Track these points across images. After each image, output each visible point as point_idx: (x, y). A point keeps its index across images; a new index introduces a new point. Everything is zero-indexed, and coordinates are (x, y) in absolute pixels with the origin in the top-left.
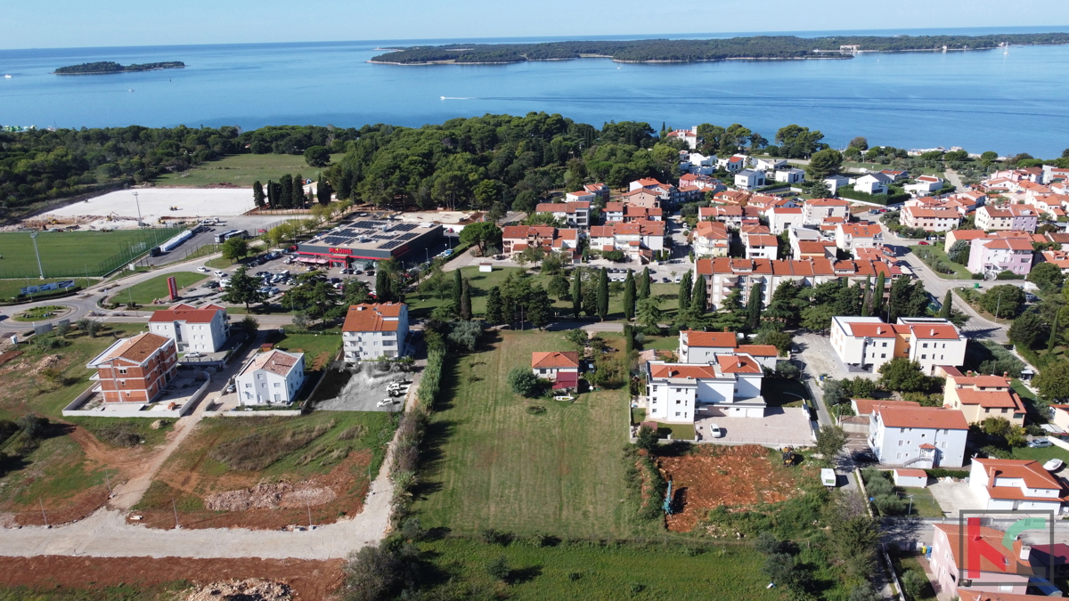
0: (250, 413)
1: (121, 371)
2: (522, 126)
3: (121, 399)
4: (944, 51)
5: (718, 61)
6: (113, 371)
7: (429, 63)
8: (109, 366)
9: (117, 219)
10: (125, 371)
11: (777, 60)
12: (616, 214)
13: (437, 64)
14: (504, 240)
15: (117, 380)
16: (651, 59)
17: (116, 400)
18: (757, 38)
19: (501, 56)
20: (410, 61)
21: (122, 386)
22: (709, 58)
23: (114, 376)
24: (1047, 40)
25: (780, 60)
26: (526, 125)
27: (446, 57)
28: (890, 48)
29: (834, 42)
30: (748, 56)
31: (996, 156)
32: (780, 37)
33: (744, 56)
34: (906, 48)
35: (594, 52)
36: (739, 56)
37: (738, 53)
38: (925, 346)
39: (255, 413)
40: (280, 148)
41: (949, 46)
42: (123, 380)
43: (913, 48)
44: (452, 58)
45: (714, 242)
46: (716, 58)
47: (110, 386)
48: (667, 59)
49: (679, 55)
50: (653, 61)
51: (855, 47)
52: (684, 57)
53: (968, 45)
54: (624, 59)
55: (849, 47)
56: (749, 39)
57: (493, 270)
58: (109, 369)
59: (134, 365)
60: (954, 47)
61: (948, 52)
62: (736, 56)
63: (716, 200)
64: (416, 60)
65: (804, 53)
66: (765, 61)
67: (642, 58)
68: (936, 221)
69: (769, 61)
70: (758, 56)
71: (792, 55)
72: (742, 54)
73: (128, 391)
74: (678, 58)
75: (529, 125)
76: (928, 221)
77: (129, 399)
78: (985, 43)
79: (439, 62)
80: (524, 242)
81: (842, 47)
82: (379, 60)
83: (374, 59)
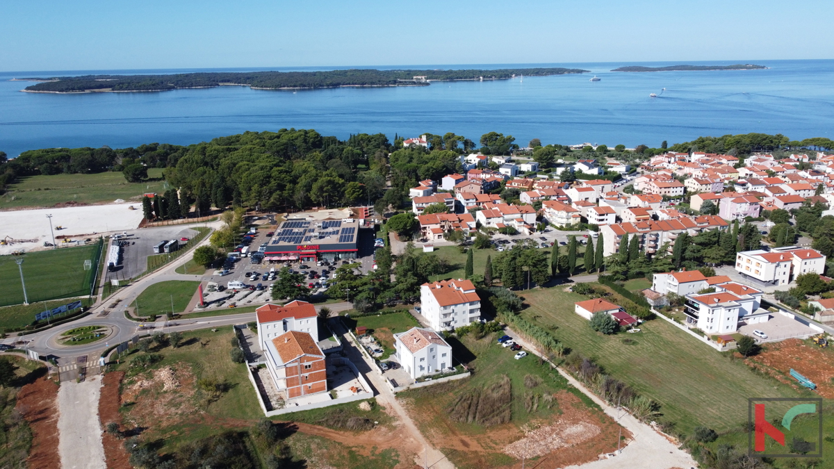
0: (432, 382)
1: (306, 367)
2: (292, 140)
3: (303, 393)
4: (481, 80)
5: (335, 88)
6: (299, 368)
7: (87, 91)
8: (296, 364)
9: (12, 242)
10: (310, 366)
11: (377, 87)
12: (471, 201)
13: (95, 93)
14: (422, 226)
15: (302, 375)
16: (284, 86)
17: (299, 394)
18: (351, 71)
19: (153, 85)
20: (67, 90)
21: (306, 380)
22: (328, 86)
23: (299, 372)
24: (537, 73)
25: (379, 87)
26: (296, 139)
27: (101, 86)
28: (447, 78)
29: (408, 74)
30: (356, 84)
31: (624, 147)
32: (367, 71)
33: (353, 84)
34: (457, 78)
35: (228, 81)
36: (349, 84)
37: (348, 82)
38: (806, 263)
39: (435, 381)
40: (72, 168)
41: (484, 77)
42: (307, 374)
43: (461, 78)
44: (106, 87)
45: (570, 214)
46: (333, 85)
47: (295, 382)
48: (296, 86)
49: (306, 83)
50: (286, 88)
51: (423, 77)
52: (309, 85)
53: (495, 77)
54: (262, 87)
55: (419, 77)
56: (346, 72)
57: (435, 250)
58: (296, 367)
59: (319, 359)
60: (487, 77)
61: (484, 81)
62: (347, 84)
63: (508, 186)
64: (73, 89)
65: (395, 82)
66: (369, 87)
67: (276, 86)
68: (671, 189)
69: (372, 87)
70: (363, 84)
71: (388, 83)
72: (351, 82)
73: (309, 384)
74: (305, 86)
75: (299, 139)
76: (667, 190)
77: (310, 391)
78: (503, 75)
79: (96, 90)
80: (438, 226)
81: (414, 77)
82: (35, 90)
83: (28, 88)
